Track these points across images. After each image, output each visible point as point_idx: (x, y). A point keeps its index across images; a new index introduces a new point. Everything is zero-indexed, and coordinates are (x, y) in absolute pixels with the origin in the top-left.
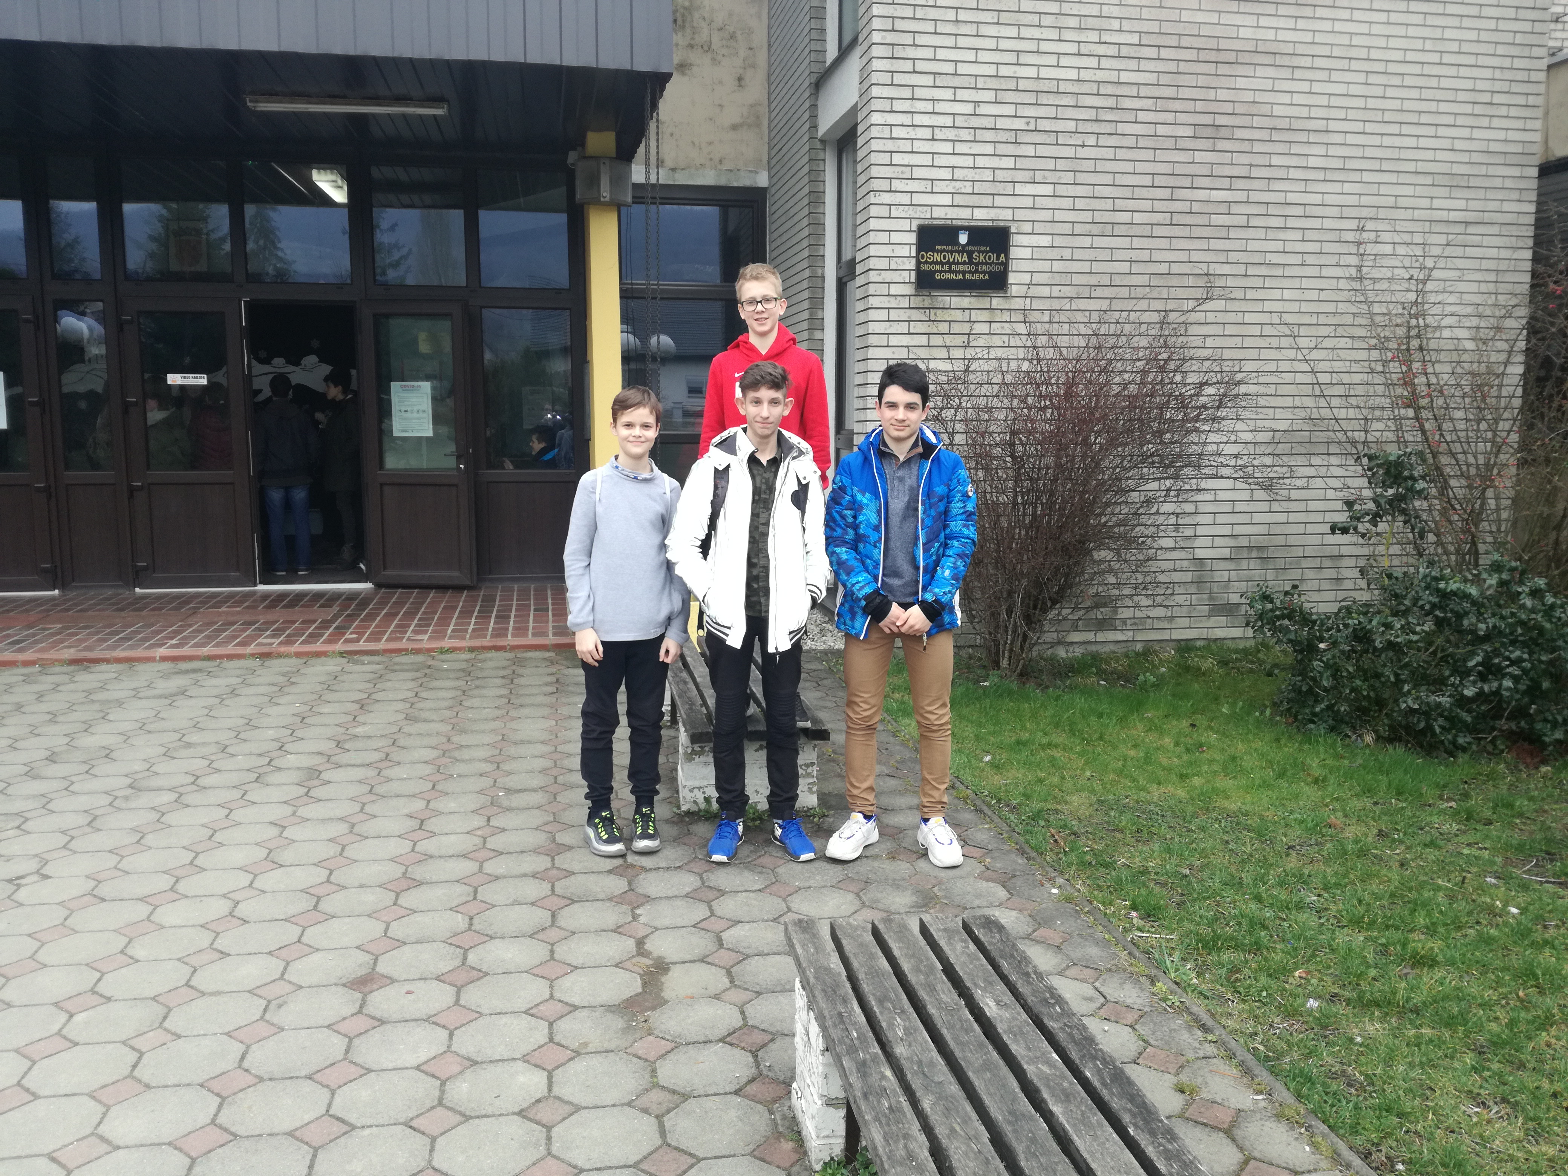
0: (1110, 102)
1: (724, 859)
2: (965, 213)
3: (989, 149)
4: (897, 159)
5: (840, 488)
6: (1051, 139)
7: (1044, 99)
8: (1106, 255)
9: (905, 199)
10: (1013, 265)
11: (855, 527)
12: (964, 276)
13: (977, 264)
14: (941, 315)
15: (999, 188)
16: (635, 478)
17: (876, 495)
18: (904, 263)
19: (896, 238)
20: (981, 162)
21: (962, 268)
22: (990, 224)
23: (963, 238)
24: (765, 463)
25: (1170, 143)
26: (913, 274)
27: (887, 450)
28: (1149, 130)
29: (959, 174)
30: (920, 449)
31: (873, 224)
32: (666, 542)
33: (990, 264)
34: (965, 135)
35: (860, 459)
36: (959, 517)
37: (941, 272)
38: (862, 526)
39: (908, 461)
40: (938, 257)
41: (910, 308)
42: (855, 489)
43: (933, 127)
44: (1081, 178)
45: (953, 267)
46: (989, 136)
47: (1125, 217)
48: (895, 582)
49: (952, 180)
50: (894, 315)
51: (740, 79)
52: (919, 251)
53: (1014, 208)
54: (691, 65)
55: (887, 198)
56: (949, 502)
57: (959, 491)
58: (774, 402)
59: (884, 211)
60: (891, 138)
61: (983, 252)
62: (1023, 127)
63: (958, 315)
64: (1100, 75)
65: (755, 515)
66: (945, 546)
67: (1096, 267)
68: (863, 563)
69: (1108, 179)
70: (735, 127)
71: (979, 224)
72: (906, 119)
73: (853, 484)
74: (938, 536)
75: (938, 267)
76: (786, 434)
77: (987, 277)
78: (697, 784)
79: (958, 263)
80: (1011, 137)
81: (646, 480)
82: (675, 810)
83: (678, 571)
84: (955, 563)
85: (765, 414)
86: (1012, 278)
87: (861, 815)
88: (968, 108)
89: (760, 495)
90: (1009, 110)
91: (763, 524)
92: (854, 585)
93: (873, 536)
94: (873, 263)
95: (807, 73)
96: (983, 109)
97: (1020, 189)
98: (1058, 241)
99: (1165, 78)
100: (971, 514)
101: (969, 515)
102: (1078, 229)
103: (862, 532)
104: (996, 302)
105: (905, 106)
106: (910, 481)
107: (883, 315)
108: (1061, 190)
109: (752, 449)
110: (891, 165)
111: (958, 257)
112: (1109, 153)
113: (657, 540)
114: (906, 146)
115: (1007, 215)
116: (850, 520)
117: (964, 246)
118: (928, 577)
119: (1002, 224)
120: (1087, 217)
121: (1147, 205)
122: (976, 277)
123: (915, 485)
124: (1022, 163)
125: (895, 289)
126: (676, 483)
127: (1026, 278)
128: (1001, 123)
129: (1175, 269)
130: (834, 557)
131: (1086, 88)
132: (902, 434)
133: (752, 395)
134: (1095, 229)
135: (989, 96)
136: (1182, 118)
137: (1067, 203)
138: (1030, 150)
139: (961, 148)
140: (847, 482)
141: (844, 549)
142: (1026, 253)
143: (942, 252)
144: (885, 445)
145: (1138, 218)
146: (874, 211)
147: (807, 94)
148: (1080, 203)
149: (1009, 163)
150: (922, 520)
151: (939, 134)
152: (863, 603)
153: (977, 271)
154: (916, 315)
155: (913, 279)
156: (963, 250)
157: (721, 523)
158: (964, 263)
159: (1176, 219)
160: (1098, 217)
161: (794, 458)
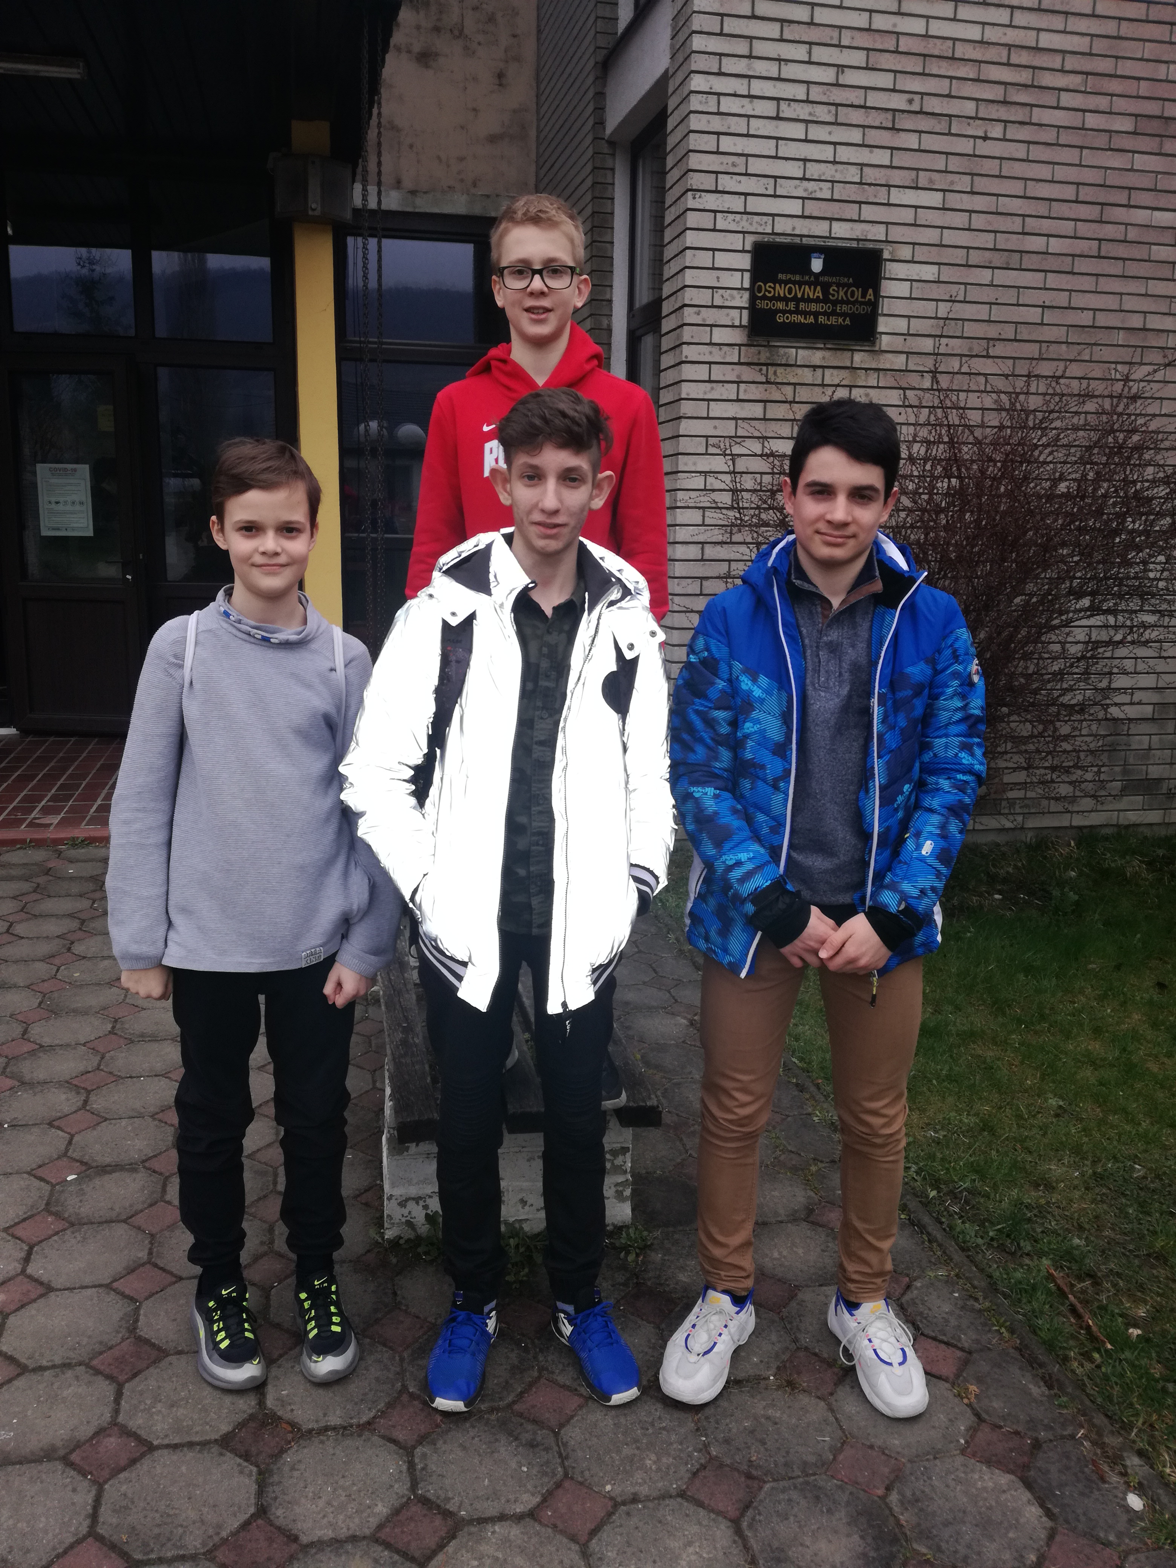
0: (1024, 77)
1: (458, 1405)
2: (820, 228)
3: (855, 136)
4: (727, 144)
5: (704, 662)
6: (941, 126)
7: (934, 67)
8: (1010, 296)
9: (737, 203)
10: (886, 306)
11: (736, 745)
12: (816, 319)
13: (835, 303)
14: (782, 375)
15: (869, 193)
16: (265, 639)
17: (781, 679)
18: (733, 297)
19: (722, 260)
20: (844, 154)
21: (813, 307)
22: (854, 244)
23: (817, 265)
24: (549, 612)
25: (1101, 141)
26: (745, 313)
27: (806, 586)
28: (1072, 119)
29: (813, 170)
30: (878, 586)
31: (691, 239)
32: (341, 769)
33: (854, 303)
34: (822, 113)
35: (747, 603)
36: (954, 729)
37: (784, 312)
38: (750, 743)
39: (849, 612)
40: (781, 290)
41: (740, 363)
42: (737, 666)
43: (778, 99)
44: (981, 184)
45: (802, 306)
46: (856, 117)
47: (1037, 243)
48: (817, 863)
49: (804, 179)
50: (718, 373)
51: (500, 76)
52: (753, 281)
53: (887, 224)
54: (437, 55)
55: (711, 201)
56: (935, 697)
57: (956, 675)
58: (569, 477)
59: (706, 220)
60: (719, 113)
61: (843, 285)
62: (904, 106)
63: (807, 376)
64: (1012, 37)
65: (525, 724)
66: (921, 786)
67: (997, 313)
68: (749, 820)
69: (1017, 188)
70: (493, 139)
71: (840, 244)
72: (740, 86)
73: (732, 656)
74: (910, 769)
75: (780, 305)
76: (596, 550)
77: (848, 322)
78: (413, 1191)
79: (809, 300)
80: (885, 119)
81: (287, 645)
82: (372, 1233)
83: (363, 830)
84: (943, 827)
85: (550, 501)
86: (883, 324)
87: (726, 1299)
88: (827, 75)
89: (536, 682)
90: (885, 80)
91: (541, 743)
92: (730, 868)
93: (773, 766)
94: (689, 296)
95: (592, 49)
96: (850, 78)
97: (897, 196)
98: (948, 274)
99: (1100, 46)
100: (978, 720)
101: (971, 723)
102: (975, 257)
103: (749, 755)
104: (859, 359)
105: (740, 66)
106: (854, 653)
107: (701, 372)
108: (954, 200)
109: (522, 580)
110: (718, 153)
111: (809, 292)
112: (1020, 151)
113: (318, 764)
114: (739, 125)
115: (878, 233)
116: (724, 729)
117: (817, 275)
118: (887, 853)
119: (871, 245)
120: (987, 240)
121: (1068, 227)
122: (833, 320)
123: (863, 661)
124: (901, 159)
125: (719, 336)
126: (358, 647)
127: (901, 325)
128: (874, 99)
129: (1102, 320)
130: (690, 805)
131: (991, 54)
132: (839, 553)
133: (522, 459)
134: (998, 259)
135: (858, 58)
136: (1121, 104)
137: (960, 220)
138: (912, 141)
139: (816, 133)
140: (719, 650)
141: (710, 791)
142: (903, 289)
143: (786, 282)
144: (802, 575)
145: (1055, 245)
146: (692, 219)
147: (591, 79)
148: (978, 221)
149: (883, 157)
150: (880, 736)
151: (787, 111)
152: (750, 908)
153: (834, 313)
154: (748, 374)
155: (745, 322)
156: (816, 280)
157: (453, 732)
158: (817, 300)
159: (1108, 249)
160: (1003, 242)
161: (612, 604)
